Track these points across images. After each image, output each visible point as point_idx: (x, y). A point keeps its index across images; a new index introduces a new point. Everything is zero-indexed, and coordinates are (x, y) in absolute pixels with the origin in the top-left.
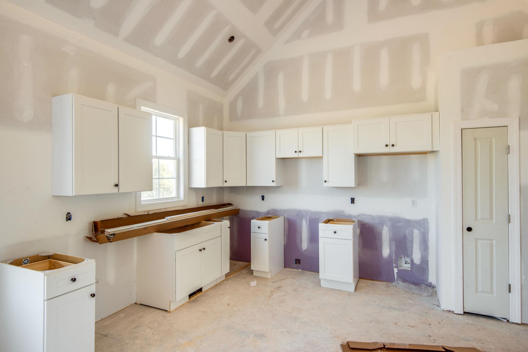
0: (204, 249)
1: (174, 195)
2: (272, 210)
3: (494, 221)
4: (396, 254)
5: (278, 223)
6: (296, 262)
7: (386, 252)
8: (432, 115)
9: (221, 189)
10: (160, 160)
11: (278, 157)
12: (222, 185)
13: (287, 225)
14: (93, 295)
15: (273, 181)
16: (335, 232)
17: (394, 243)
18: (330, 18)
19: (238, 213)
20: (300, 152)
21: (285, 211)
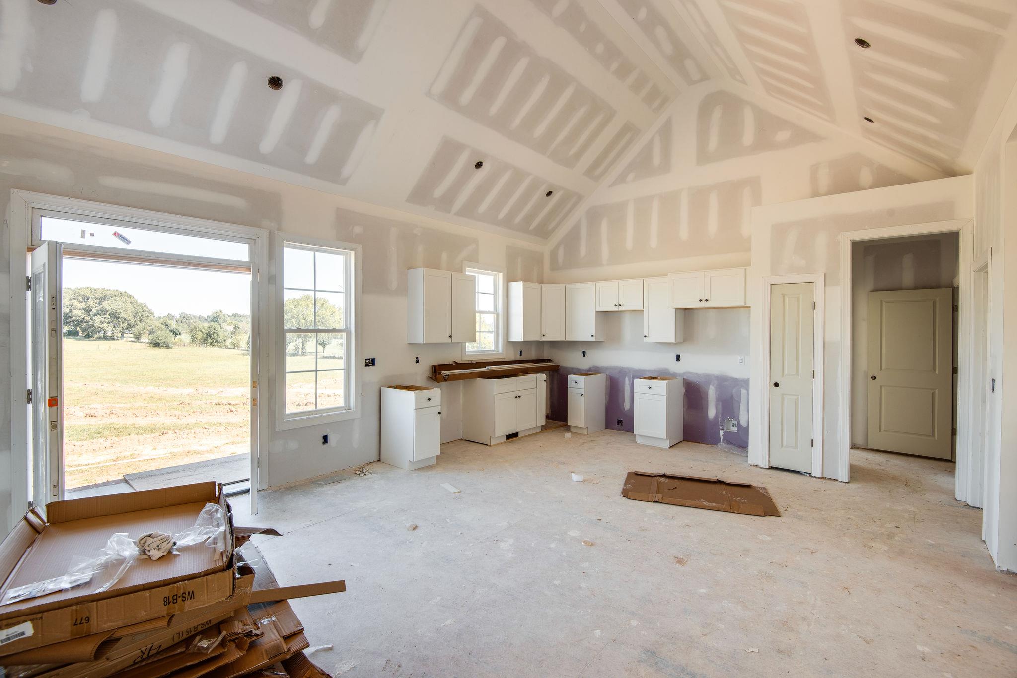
0: (520, 397)
1: (493, 348)
2: (594, 367)
3: (800, 377)
4: (722, 415)
5: (599, 380)
6: (618, 423)
7: (712, 413)
8: (745, 270)
9: (540, 344)
10: (481, 314)
11: (597, 310)
12: (538, 339)
13: (609, 383)
14: (440, 413)
15: (592, 336)
16: (650, 388)
17: (720, 403)
18: (657, 160)
19: (558, 369)
20: (620, 305)
21: (607, 368)
